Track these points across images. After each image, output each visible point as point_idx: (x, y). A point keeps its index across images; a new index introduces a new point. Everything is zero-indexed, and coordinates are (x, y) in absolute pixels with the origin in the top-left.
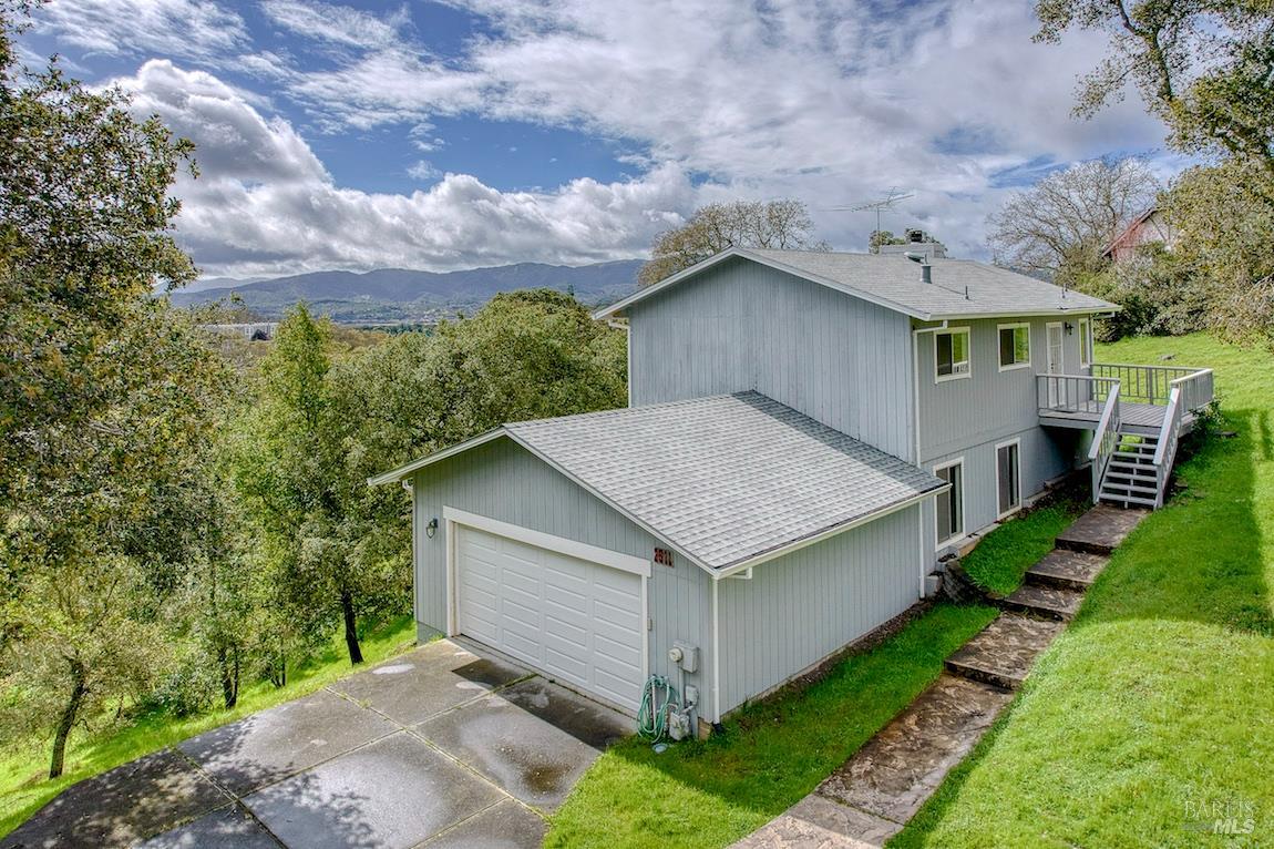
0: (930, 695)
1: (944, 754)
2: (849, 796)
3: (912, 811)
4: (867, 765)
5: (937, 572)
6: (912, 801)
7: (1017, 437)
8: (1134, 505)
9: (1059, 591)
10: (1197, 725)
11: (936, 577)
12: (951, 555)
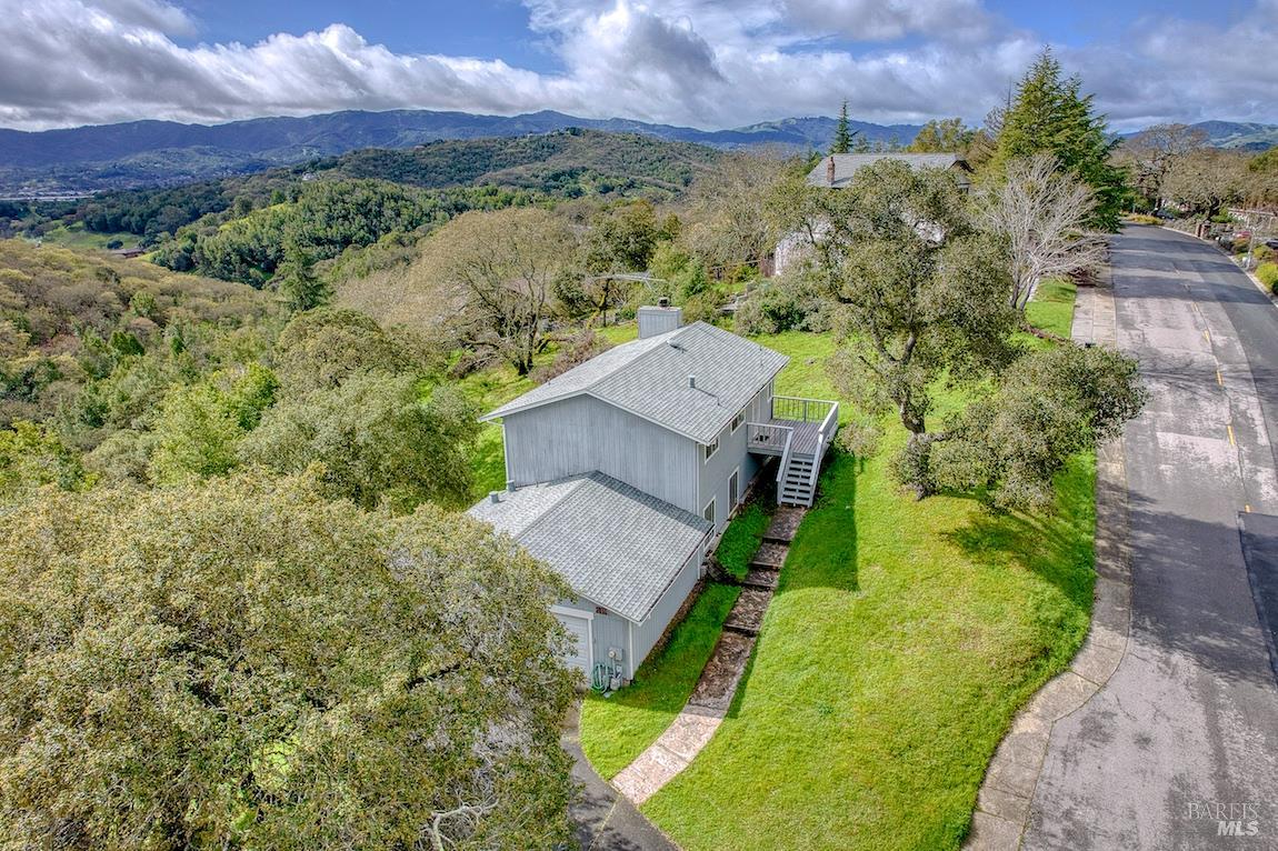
0: (720, 644)
1: (734, 674)
2: (702, 702)
3: (729, 704)
4: (705, 686)
5: (704, 564)
6: (727, 699)
7: (737, 466)
8: (799, 506)
9: (768, 573)
10: (830, 645)
11: (705, 567)
12: (710, 551)
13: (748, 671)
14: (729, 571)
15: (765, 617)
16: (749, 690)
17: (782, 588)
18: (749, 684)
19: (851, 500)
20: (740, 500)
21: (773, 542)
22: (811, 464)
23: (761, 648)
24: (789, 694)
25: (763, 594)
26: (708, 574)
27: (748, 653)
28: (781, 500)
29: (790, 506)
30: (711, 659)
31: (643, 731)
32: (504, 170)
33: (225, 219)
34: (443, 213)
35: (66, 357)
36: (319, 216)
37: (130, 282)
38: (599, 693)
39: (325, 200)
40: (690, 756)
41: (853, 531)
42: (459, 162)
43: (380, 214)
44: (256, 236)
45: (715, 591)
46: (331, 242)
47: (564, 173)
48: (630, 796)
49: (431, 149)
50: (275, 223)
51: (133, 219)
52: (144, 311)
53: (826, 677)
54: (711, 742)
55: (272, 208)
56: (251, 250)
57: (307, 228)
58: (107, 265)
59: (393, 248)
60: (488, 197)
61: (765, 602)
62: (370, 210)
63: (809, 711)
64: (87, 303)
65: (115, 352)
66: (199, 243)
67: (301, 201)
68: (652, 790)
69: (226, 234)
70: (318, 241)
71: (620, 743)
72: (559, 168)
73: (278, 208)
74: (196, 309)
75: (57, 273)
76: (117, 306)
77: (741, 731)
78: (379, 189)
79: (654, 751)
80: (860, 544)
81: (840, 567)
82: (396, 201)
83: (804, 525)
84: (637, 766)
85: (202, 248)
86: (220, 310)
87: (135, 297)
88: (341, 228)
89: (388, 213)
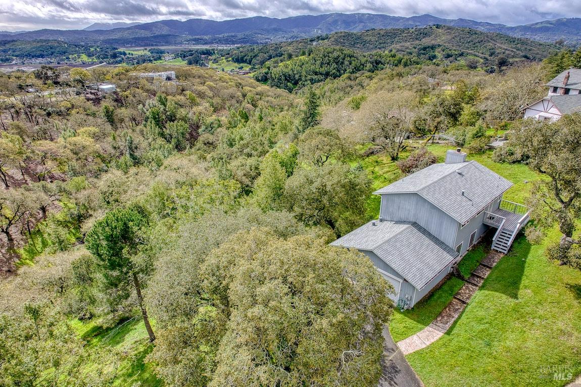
0: (451, 303)
1: (453, 317)
2: (437, 324)
3: (448, 329)
4: (440, 318)
5: (452, 267)
6: (448, 326)
7: (476, 229)
8: (500, 252)
9: (478, 279)
10: (497, 318)
11: (452, 269)
12: (456, 263)
13: (459, 318)
14: (462, 274)
15: (472, 297)
16: (457, 325)
17: (482, 288)
18: (458, 323)
19: (526, 256)
20: (475, 242)
21: (484, 266)
22: (511, 235)
23: (467, 310)
24: (474, 332)
25: (474, 287)
26: (453, 272)
27: (461, 310)
28: (493, 247)
29: (497, 251)
30: (445, 308)
31: (413, 328)
32: (401, 44)
33: (281, 61)
34: (370, 64)
35: (223, 118)
36: (318, 62)
37: (247, 88)
38: (398, 309)
39: (321, 56)
40: (428, 343)
41: (523, 271)
42: (381, 39)
43: (343, 63)
44: (292, 69)
45: (454, 280)
46: (321, 74)
47: (429, 47)
48: (402, 351)
49: (370, 33)
50: (300, 64)
51: (248, 58)
52: (250, 101)
53: (491, 330)
54: (437, 341)
55: (300, 57)
56: (289, 75)
57: (313, 67)
58: (239, 81)
59: (346, 81)
60: (391, 58)
61: (474, 291)
62: (339, 61)
63: (481, 342)
64: (232, 97)
65: (239, 118)
66: (271, 71)
67: (312, 55)
68: (411, 351)
69: (281, 67)
70: (316, 73)
71: (403, 330)
72: (426, 45)
73: (302, 57)
74: (268, 102)
75: (224, 84)
76: (241, 98)
77: (450, 341)
78: (344, 52)
79: (415, 337)
80: (524, 278)
81: (511, 285)
82: (350, 58)
83: (500, 262)
84: (407, 340)
85: (271, 73)
86: (276, 103)
87: (247, 95)
88: (326, 68)
89: (346, 63)
